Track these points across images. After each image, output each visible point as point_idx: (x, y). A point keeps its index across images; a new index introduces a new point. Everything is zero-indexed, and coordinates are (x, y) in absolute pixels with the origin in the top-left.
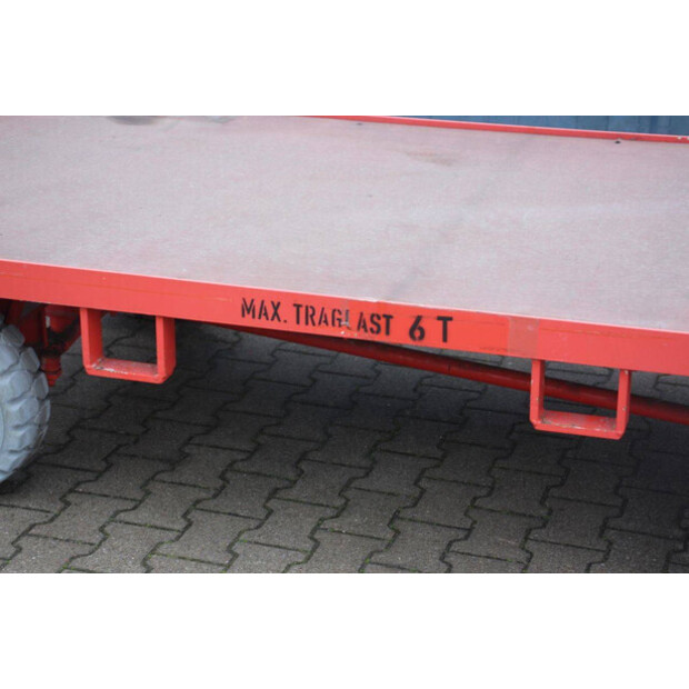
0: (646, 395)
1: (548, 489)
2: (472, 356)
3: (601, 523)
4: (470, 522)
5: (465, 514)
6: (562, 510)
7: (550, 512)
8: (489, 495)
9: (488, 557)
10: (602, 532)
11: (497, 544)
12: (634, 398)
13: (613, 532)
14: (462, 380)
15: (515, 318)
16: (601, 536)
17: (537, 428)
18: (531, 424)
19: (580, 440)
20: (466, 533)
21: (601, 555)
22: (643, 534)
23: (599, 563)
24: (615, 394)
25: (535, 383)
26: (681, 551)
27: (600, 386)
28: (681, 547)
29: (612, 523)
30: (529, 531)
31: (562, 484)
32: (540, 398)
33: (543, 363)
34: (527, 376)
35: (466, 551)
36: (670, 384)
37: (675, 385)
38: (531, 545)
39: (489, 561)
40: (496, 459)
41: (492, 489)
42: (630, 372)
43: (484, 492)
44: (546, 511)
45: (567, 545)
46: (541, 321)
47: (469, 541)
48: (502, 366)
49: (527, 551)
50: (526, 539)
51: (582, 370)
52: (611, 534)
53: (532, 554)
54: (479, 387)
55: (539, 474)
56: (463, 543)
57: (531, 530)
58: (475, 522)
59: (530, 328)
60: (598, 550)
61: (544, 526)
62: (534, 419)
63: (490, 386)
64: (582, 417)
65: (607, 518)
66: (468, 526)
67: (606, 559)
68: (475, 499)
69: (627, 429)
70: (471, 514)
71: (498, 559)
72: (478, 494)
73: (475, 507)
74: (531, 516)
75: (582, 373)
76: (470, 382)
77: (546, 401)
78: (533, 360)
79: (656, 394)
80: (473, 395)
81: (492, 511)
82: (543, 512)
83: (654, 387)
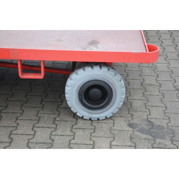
0: (50, 67)
1: (27, 93)
2: (4, 60)
3: (41, 100)
4: (7, 104)
5: (5, 103)
6: (31, 98)
7: (28, 99)
8: (11, 97)
9: (12, 113)
10: (41, 102)
11: (14, 109)
12: (45, 68)
13: (44, 102)
14: (2, 67)
15: (12, 49)
16: (41, 104)
17: (21, 78)
18: (19, 77)
19: (35, 80)
20: (5, 107)
21: (41, 108)
22: (52, 102)
23: (41, 110)
24: (40, 67)
25: (19, 66)
26: (61, 105)
27: (39, 66)
28: (61, 104)
29: (44, 100)
30: (22, 105)
31: (30, 92)
32: (21, 70)
33: (21, 60)
34: (17, 64)
35: (6, 112)
36: (56, 64)
37: (58, 64)
38: (23, 108)
39: (12, 114)
40: (13, 87)
41: (12, 95)
42: (44, 61)
43: (10, 96)
44: (27, 99)
45: (33, 107)
46: (19, 49)
47: (6, 109)
48: (13, 62)
49: (22, 110)
50: (22, 107)
51: (34, 62)
52: (44, 103)
53: (24, 111)
54: (6, 69)
55: (24, 90)
56: (5, 110)
57: (23, 104)
58: (8, 104)
59: (16, 51)
60: (40, 107)
61: (26, 103)
62: (20, 75)
63: (10, 68)
64: (33, 74)
65: (43, 99)
66: (6, 105)
67: (43, 109)
68: (8, 98)
69: (44, 76)
70: (6, 102)
71: (14, 113)
72: (8, 97)
73: (8, 100)
74: (23, 101)
75: (34, 63)
76: (4, 67)
77: (23, 71)
78: (18, 60)
79: (53, 66)
80: (5, 71)
81: (12, 101)
82: (26, 99)
83: (52, 65)
